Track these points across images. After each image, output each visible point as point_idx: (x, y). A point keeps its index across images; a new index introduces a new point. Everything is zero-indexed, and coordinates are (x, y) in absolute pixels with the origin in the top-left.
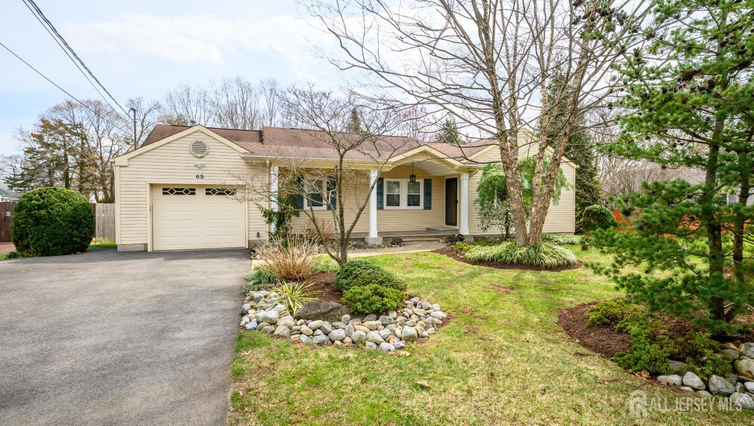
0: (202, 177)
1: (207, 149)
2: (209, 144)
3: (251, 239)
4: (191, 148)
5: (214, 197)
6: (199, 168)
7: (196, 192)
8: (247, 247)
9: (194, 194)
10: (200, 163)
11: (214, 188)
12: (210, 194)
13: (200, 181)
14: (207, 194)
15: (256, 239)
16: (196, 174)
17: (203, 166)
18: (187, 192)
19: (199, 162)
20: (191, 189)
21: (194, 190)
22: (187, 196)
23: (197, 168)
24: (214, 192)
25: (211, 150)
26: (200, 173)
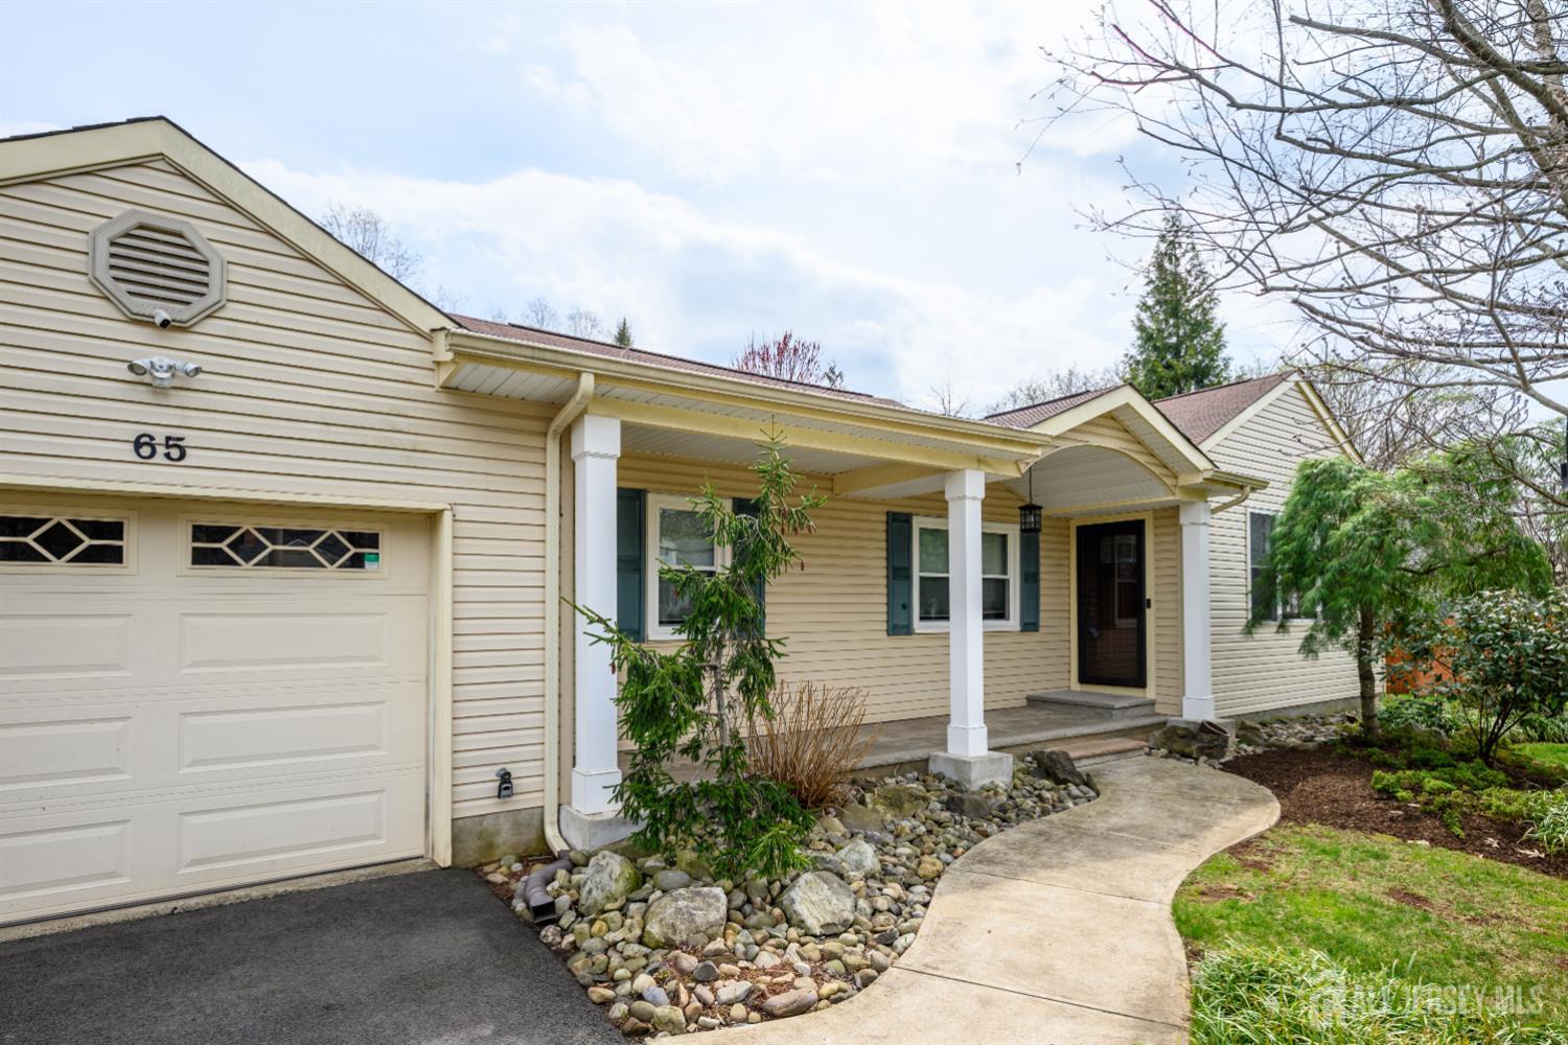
0: (177, 449)
1: (214, 279)
2: (229, 253)
3: (468, 810)
4: (103, 259)
5: (247, 580)
6: (158, 389)
7: (130, 543)
8: (444, 858)
9: (115, 556)
10: (162, 359)
11: (248, 525)
12: (222, 559)
13: (158, 478)
14: (200, 558)
15: (490, 806)
16: (133, 432)
17: (182, 382)
18: (59, 542)
19: (158, 356)
20: (95, 529)
21: (115, 530)
22: (59, 571)
23: (141, 393)
24: (247, 547)
25: (236, 292)
26: (160, 420)
